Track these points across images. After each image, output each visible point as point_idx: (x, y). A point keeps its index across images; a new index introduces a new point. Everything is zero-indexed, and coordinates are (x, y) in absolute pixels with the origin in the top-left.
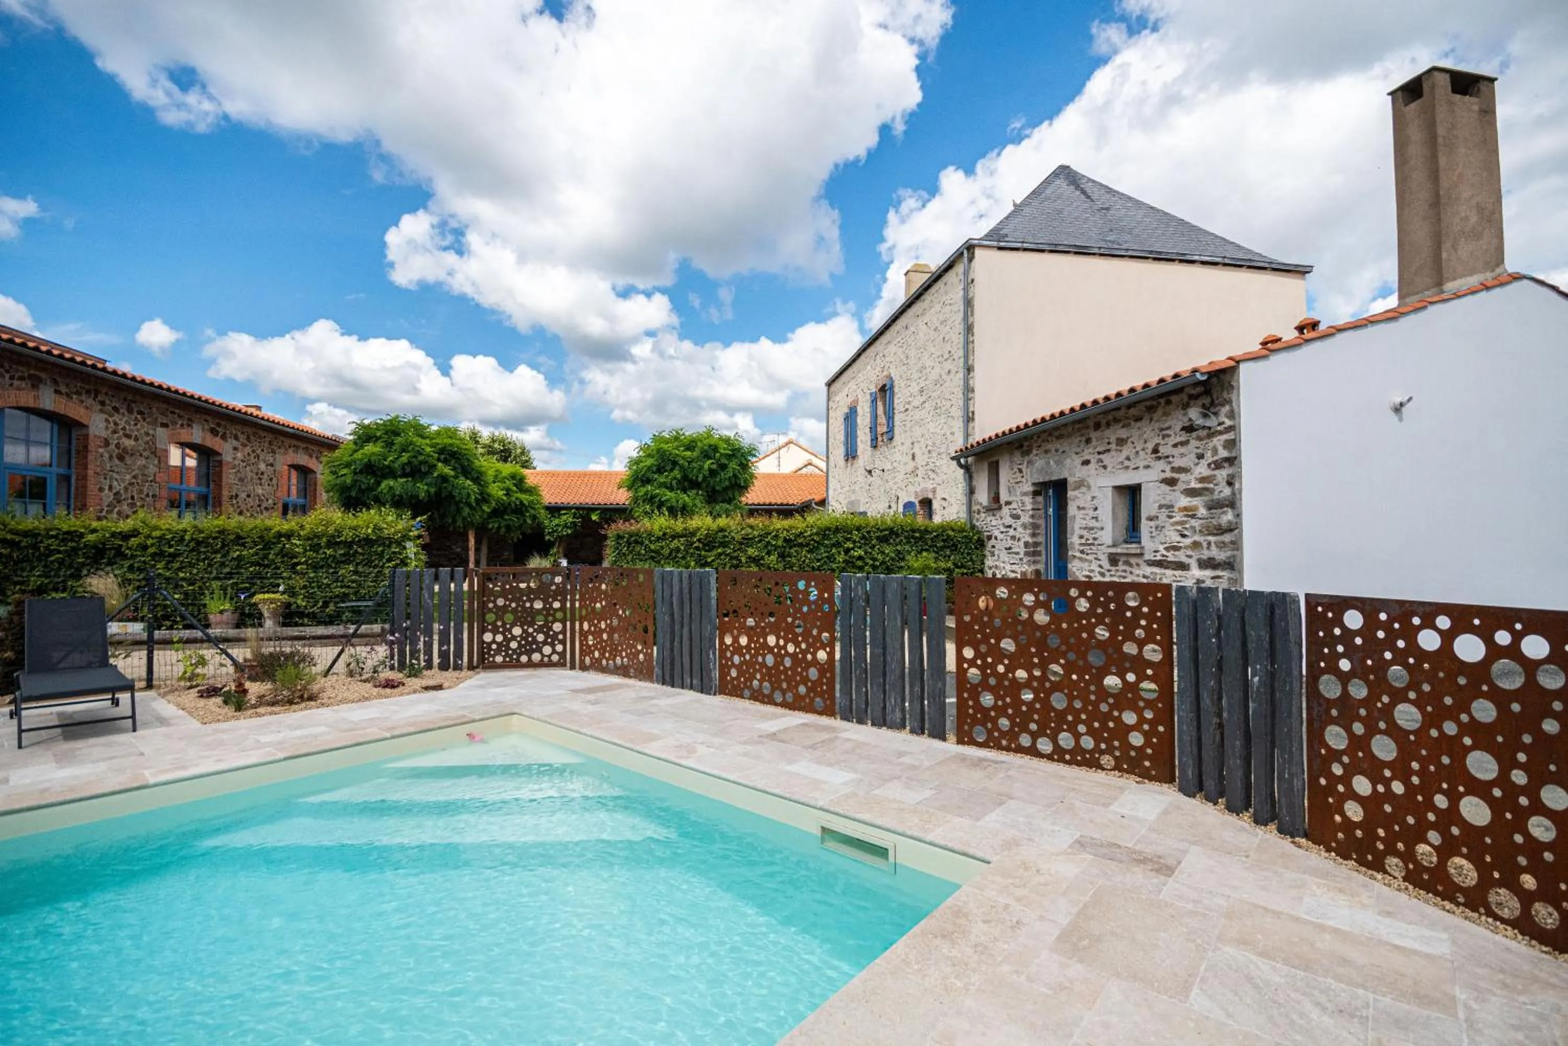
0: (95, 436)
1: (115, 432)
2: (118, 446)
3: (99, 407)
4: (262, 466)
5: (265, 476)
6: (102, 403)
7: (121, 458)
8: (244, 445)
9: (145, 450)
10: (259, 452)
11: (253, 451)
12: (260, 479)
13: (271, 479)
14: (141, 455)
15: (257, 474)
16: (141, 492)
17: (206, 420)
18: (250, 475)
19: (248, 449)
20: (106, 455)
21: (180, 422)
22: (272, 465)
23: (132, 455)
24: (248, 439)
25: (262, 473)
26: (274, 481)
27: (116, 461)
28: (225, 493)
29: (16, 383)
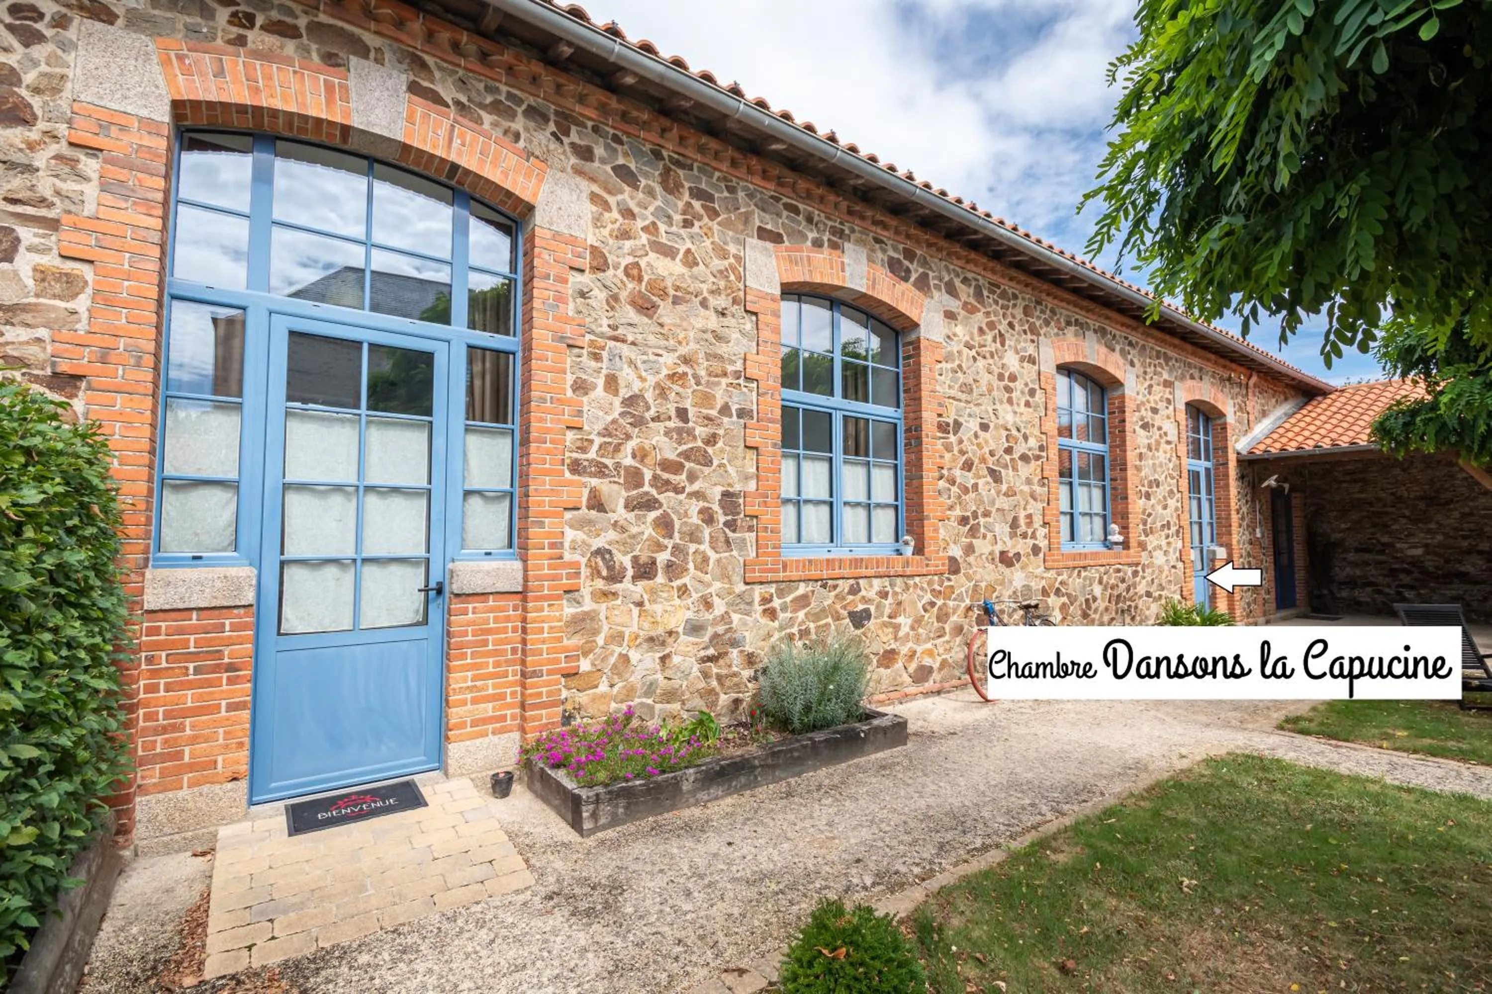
0: (556, 235)
1: (625, 235)
2: (633, 272)
3: (573, 160)
4: (1012, 361)
5: (1019, 385)
6: (586, 154)
7: (646, 308)
8: (972, 311)
9: (715, 292)
10: (1003, 327)
11: (991, 326)
12: (1008, 389)
13: (1032, 392)
14: (704, 304)
15: (1001, 377)
16: (706, 399)
17: (877, 241)
18: (985, 378)
19: (979, 318)
20: (599, 296)
21: (811, 235)
22: (1032, 360)
23: (676, 301)
24: (978, 294)
25: (1013, 378)
26: (1039, 396)
27: (631, 314)
28: (929, 418)
29: (255, 37)
